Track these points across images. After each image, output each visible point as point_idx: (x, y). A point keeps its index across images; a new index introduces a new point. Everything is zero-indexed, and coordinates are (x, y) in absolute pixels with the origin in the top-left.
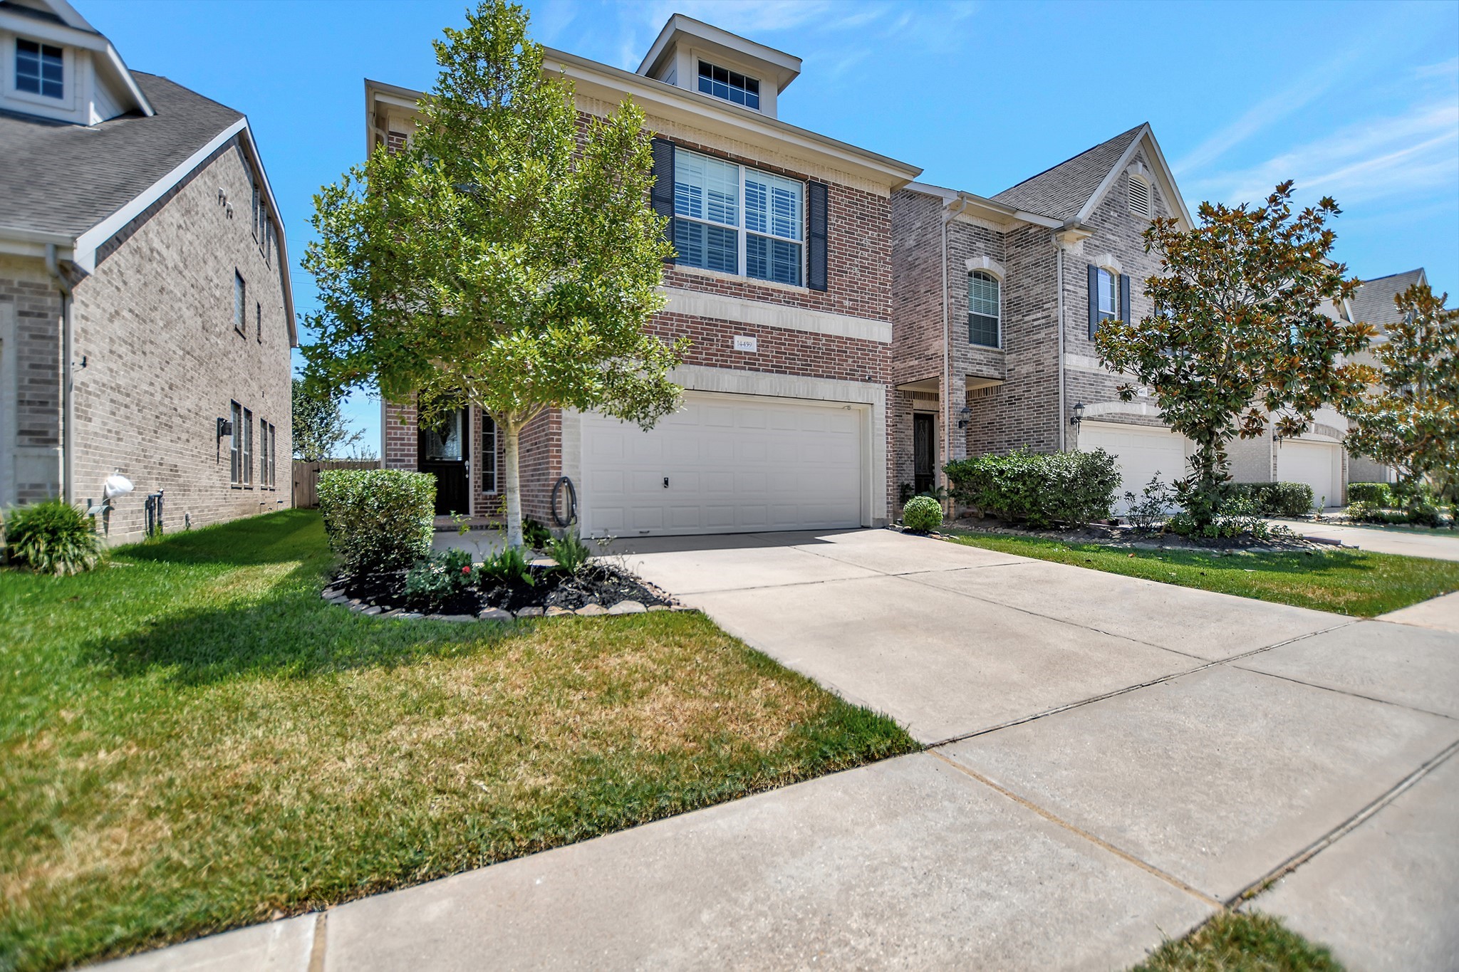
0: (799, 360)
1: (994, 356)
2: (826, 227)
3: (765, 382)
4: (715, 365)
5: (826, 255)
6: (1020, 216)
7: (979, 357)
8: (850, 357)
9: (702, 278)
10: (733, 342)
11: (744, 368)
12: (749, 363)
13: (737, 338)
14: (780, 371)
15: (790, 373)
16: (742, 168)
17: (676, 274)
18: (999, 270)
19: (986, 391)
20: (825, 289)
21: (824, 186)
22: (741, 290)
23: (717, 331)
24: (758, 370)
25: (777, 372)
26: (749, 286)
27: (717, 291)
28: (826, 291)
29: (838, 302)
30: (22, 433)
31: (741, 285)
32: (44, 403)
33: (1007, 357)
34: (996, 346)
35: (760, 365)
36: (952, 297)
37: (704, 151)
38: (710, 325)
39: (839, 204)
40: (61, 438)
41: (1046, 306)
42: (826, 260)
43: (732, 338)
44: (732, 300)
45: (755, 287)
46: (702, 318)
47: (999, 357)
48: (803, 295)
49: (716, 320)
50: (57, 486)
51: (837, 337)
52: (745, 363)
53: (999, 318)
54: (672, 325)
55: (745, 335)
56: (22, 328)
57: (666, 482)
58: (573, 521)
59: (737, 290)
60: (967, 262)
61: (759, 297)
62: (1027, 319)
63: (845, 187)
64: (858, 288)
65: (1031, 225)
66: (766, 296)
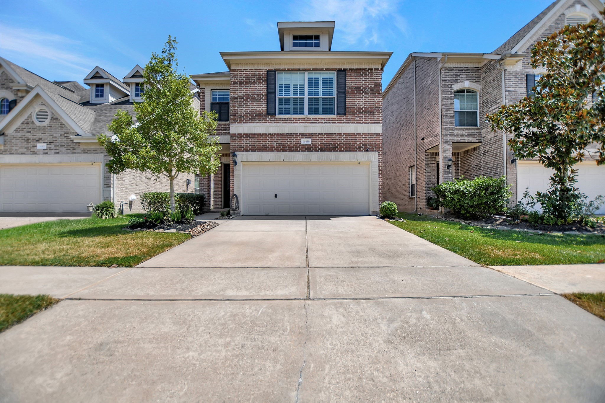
0: (331, 145)
1: (473, 131)
2: (345, 88)
3: (315, 156)
4: (293, 151)
5: (345, 100)
6: (485, 57)
7: (461, 132)
8: (358, 141)
9: (287, 119)
10: (300, 141)
11: (305, 151)
12: (308, 148)
13: (302, 140)
14: (322, 150)
15: (327, 151)
16: (306, 73)
17: (276, 119)
18: (476, 87)
19: (474, 149)
20: (345, 114)
21: (345, 71)
22: (304, 121)
23: (293, 138)
24: (312, 151)
25: (321, 151)
26: (308, 119)
27: (293, 123)
28: (345, 115)
29: (352, 119)
30: (105, 184)
31: (304, 119)
32: (109, 177)
33: (483, 131)
34: (476, 125)
35: (312, 149)
36: (443, 105)
37: (289, 70)
38: (290, 136)
39: (353, 77)
40: (112, 186)
41: (498, 101)
42: (345, 102)
43: (300, 140)
44: (300, 125)
45: (310, 119)
46: (287, 134)
47: (477, 131)
48: (334, 118)
49: (293, 134)
50: (111, 197)
51: (351, 134)
52: (306, 149)
53: (478, 111)
54: (275, 138)
55: (306, 138)
56: (105, 159)
57: (276, 196)
58: (237, 209)
59: (303, 121)
60: (453, 86)
61: (312, 122)
62: (490, 109)
63: (356, 69)
64: (364, 111)
65: (492, 60)
66: (316, 121)
